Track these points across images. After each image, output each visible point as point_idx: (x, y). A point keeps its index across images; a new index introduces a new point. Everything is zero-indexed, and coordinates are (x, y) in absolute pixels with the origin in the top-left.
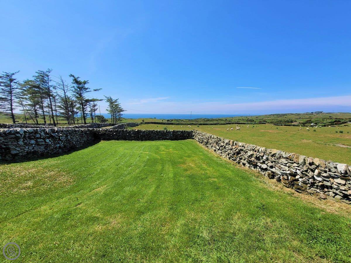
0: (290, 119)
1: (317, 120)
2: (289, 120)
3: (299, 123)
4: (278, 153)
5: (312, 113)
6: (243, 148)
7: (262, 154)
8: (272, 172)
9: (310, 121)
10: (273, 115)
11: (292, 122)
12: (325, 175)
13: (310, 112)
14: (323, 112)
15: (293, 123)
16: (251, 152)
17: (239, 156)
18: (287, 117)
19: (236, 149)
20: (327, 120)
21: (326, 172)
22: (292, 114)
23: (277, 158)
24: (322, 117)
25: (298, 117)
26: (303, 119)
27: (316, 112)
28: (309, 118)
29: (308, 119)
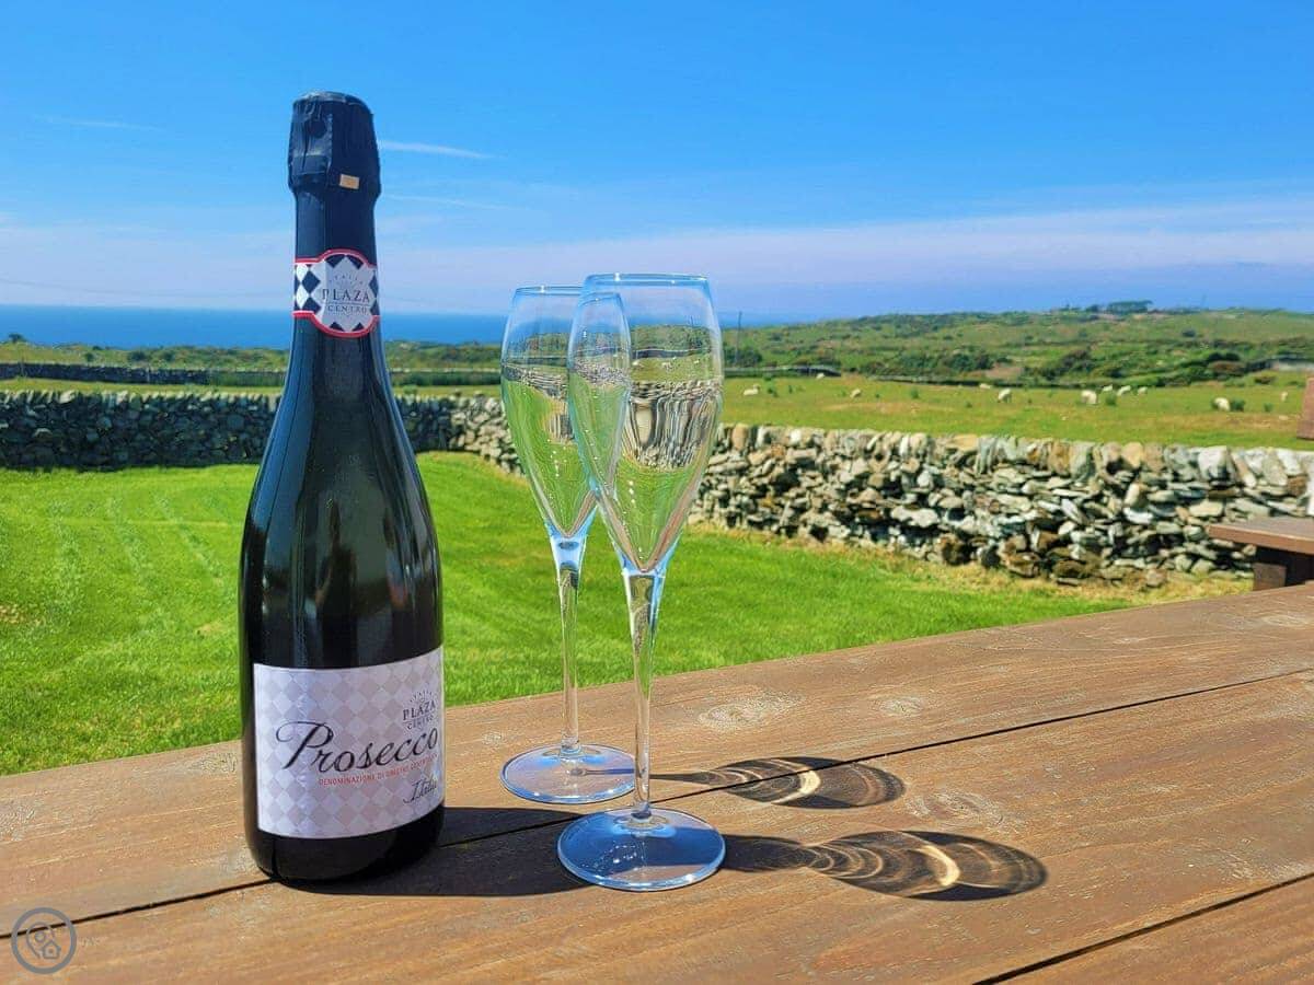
0: (971, 349)
1: (1123, 354)
2: (967, 353)
3: (1027, 369)
4: (985, 447)
5: (1095, 309)
6: (813, 452)
7: (913, 465)
8: (963, 535)
9: (1084, 356)
10: (877, 323)
11: (984, 365)
12: (1160, 496)
13: (1083, 308)
14: (1150, 308)
15: (990, 368)
16: (860, 466)
17: (788, 498)
18: (952, 332)
19: (772, 467)
20: (1169, 351)
21: (1163, 486)
22: (983, 318)
23: (982, 469)
24: (1145, 337)
25: (1015, 334)
26: (1046, 348)
27: (1117, 304)
28: (1075, 342)
29: (1074, 349)
